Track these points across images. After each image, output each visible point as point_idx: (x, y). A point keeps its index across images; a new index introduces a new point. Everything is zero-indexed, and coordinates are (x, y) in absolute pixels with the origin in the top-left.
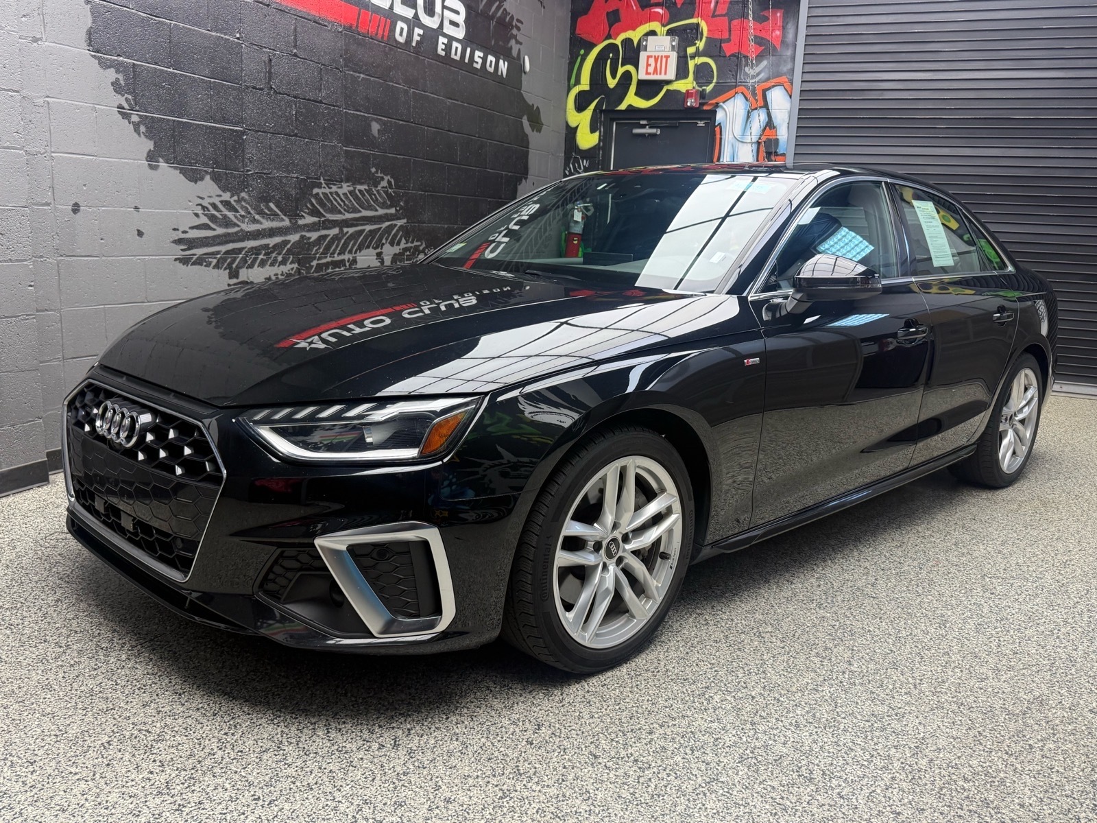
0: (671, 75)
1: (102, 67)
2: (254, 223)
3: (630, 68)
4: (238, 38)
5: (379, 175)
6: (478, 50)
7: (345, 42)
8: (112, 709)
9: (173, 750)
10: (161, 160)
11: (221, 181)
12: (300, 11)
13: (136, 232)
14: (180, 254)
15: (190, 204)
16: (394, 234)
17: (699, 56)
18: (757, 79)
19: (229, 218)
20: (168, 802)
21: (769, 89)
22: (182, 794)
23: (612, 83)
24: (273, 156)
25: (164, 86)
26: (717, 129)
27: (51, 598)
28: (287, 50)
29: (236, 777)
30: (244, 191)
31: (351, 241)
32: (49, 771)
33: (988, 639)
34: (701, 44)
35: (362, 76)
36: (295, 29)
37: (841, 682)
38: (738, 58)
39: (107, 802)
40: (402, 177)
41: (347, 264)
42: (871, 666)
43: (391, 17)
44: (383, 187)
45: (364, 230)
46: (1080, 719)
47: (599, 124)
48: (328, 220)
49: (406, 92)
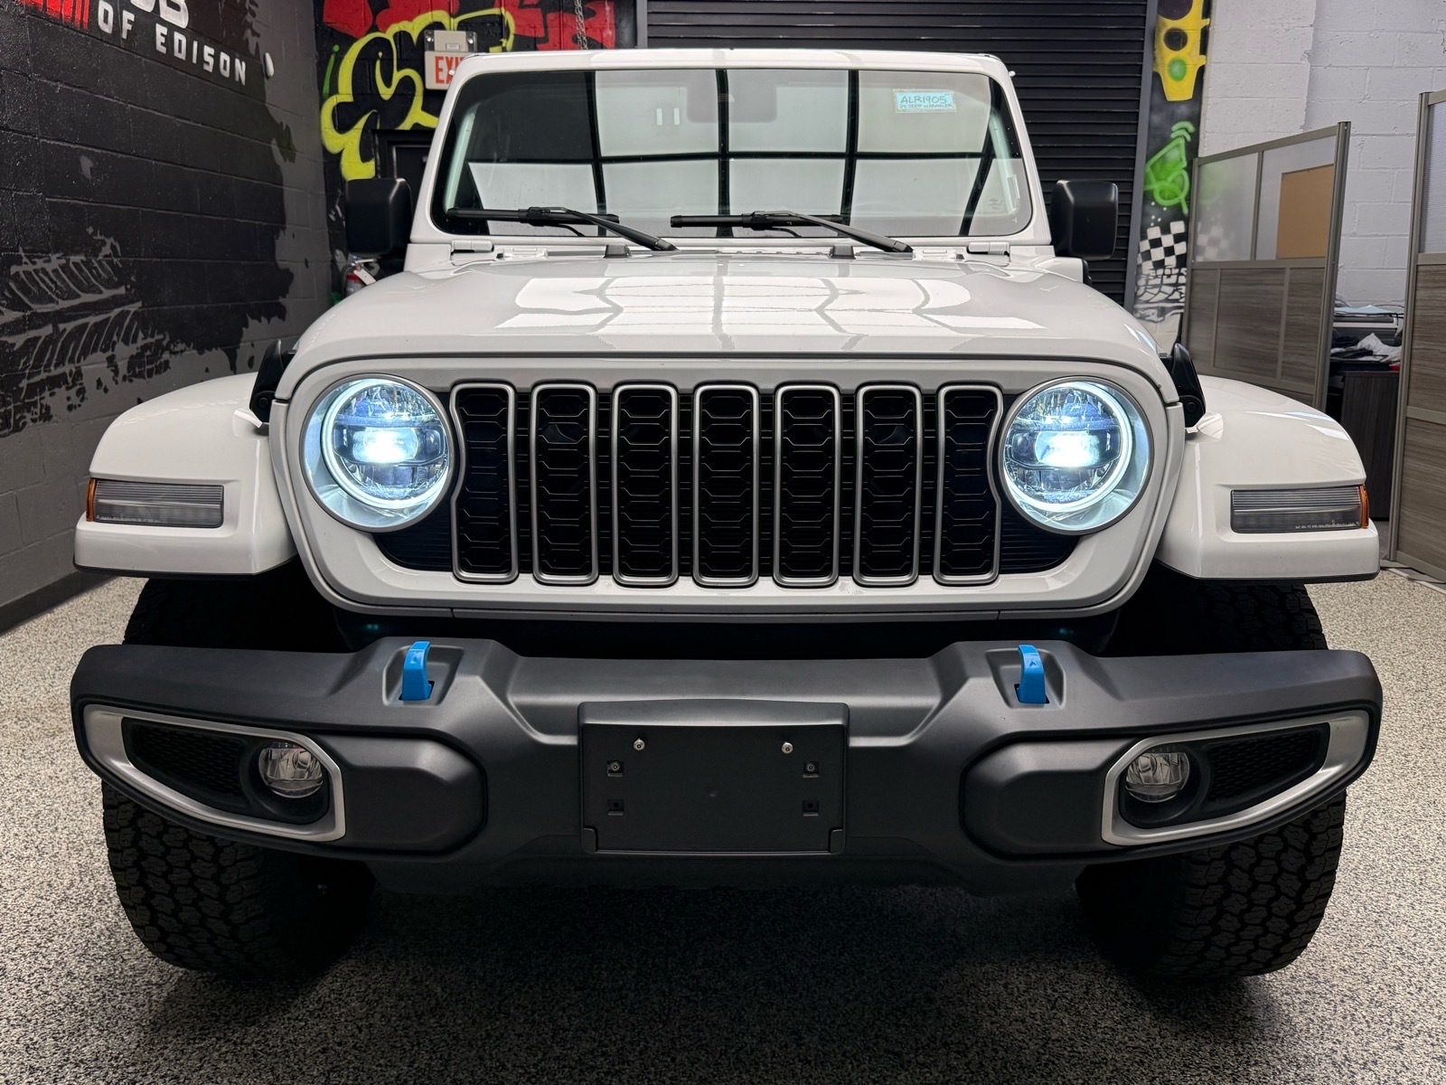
3: (409, 72)
5: (99, 237)
6: (207, 44)
7: (30, 32)
16: (128, 326)
23: (386, 93)
31: (70, 343)
34: (508, 44)
35: (60, 85)
40: (129, 238)
41: (70, 380)
44: (105, 256)
47: (373, 150)
48: (35, 314)
49: (122, 109)
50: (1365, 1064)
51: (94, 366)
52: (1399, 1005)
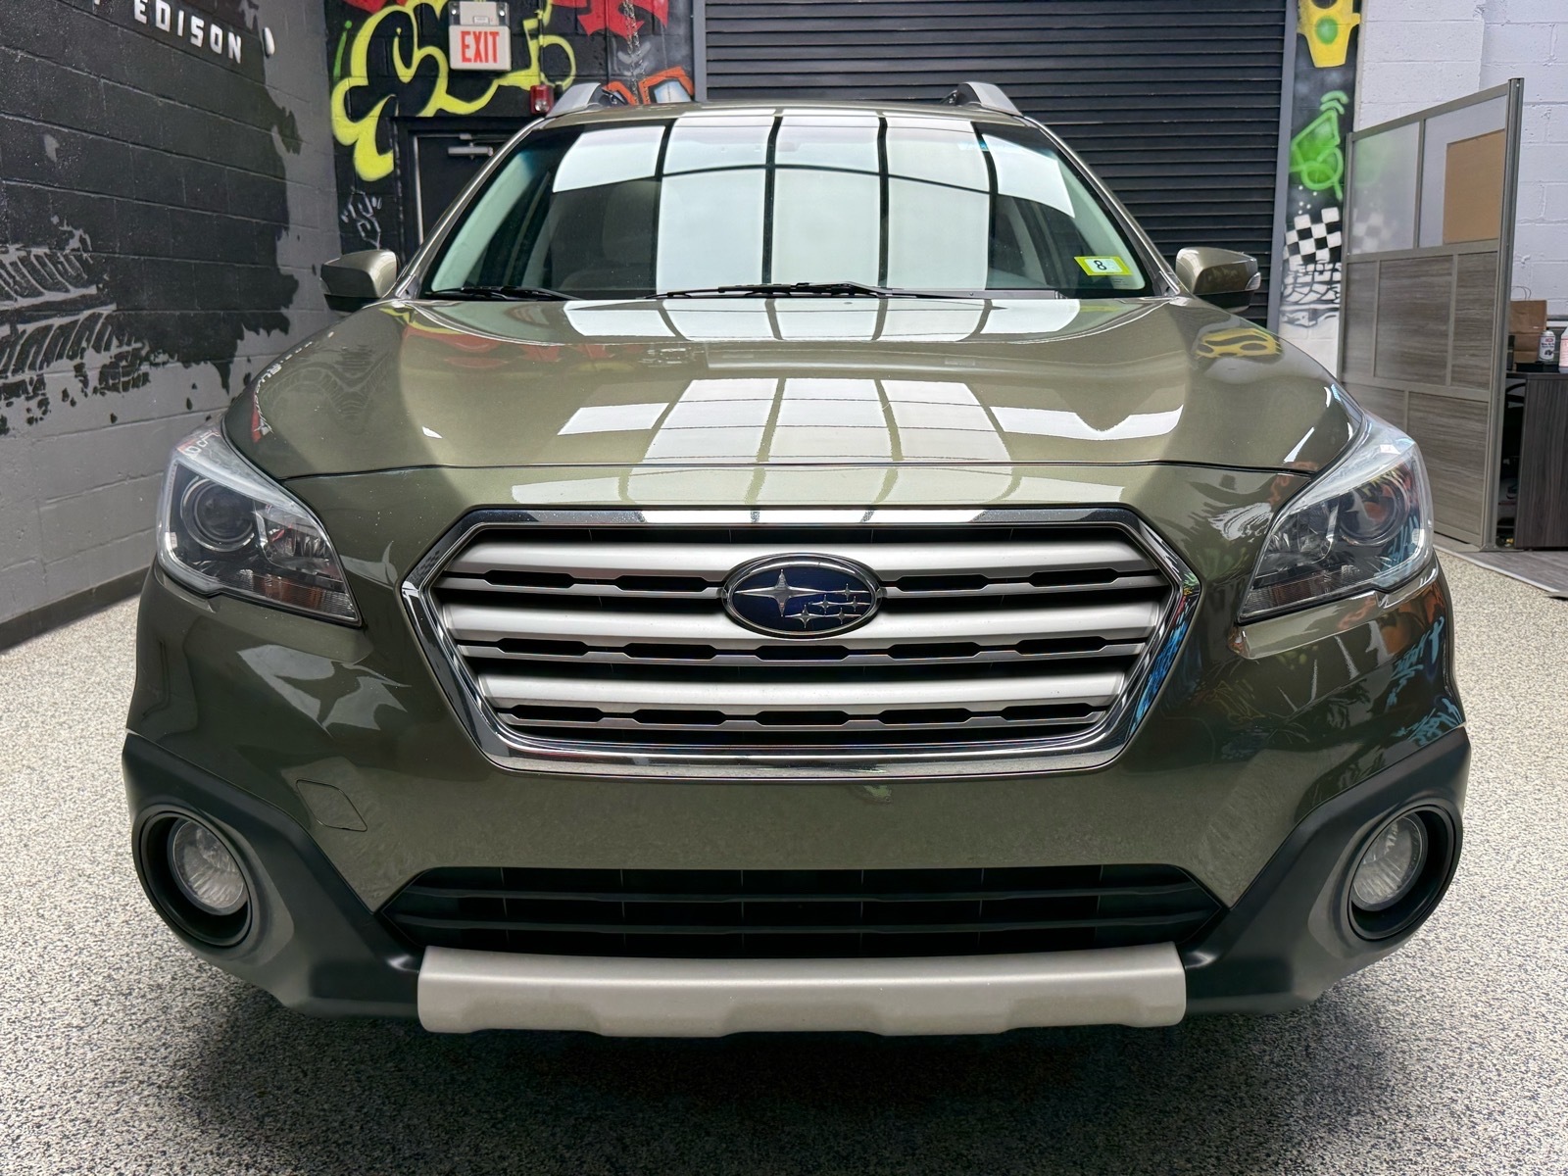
0: (504, 62)
3: (432, 50)
5: (65, 228)
6: (195, 15)
16: (99, 331)
17: (545, 34)
18: (638, 70)
21: (658, 85)
23: (405, 74)
31: (31, 347)
34: (545, 16)
35: (20, 54)
38: (605, 38)
40: (103, 230)
41: (30, 389)
44: (73, 250)
45: (51, 326)
47: (391, 140)
49: (95, 83)
50: (1490, 1114)
51: (59, 375)
52: (1538, 1053)
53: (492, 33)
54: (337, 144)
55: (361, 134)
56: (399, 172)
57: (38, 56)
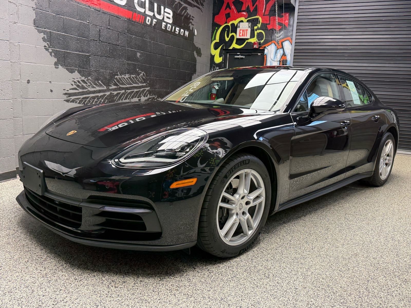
0: (248, 36)
1: (39, 32)
2: (93, 88)
3: (234, 34)
4: (88, 23)
5: (140, 71)
6: (177, 27)
7: (127, 24)
8: (30, 251)
9: (49, 264)
10: (59, 65)
11: (81, 73)
12: (111, 13)
13: (50, 90)
14: (66, 98)
15: (70, 81)
16: (145, 93)
17: (259, 30)
18: (279, 38)
19: (84, 86)
20: (45, 279)
21: (283, 42)
22: (50, 277)
23: (227, 39)
24: (101, 64)
25: (61, 39)
26: (265, 56)
27: (14, 215)
28: (106, 27)
29: (69, 272)
30: (90, 77)
31: (129, 95)
32: (6, 269)
33: (342, 234)
34: (259, 25)
35: (134, 36)
36: (109, 20)
37: (286, 247)
38: (272, 31)
39: (25, 279)
40: (148, 72)
42: (298, 242)
43: (145, 15)
44: (141, 76)
45: (134, 91)
46: (369, 261)
47: (223, 54)
48: (121, 87)
49: (150, 42)
52: (347, 299)
53: (246, 30)
54: (211, 55)
55: (216, 53)
56: (223, 61)
57: (137, 36)
